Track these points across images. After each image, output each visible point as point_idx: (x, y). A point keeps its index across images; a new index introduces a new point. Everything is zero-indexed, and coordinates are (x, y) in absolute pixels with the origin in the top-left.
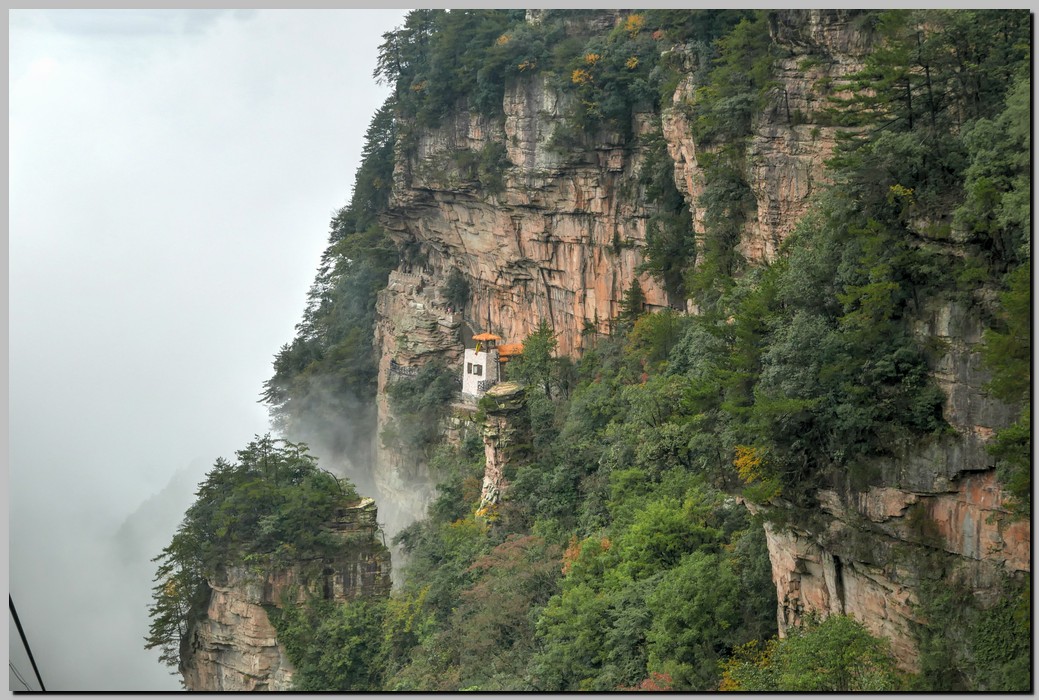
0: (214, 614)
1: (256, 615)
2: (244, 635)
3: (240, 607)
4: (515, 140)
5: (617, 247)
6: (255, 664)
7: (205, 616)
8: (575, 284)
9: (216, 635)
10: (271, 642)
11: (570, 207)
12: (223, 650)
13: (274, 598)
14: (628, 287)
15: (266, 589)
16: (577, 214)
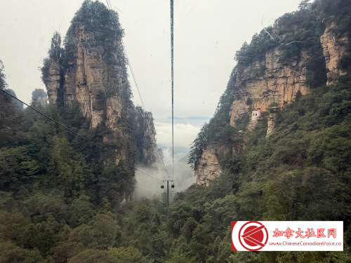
0: (203, 156)
1: (213, 157)
2: (210, 161)
3: (210, 155)
4: (268, 63)
5: (294, 83)
6: (212, 168)
7: (201, 157)
8: (282, 93)
9: (203, 162)
10: (217, 163)
11: (282, 75)
12: (205, 165)
13: (218, 152)
14: (297, 92)
15: (216, 150)
16: (284, 77)
